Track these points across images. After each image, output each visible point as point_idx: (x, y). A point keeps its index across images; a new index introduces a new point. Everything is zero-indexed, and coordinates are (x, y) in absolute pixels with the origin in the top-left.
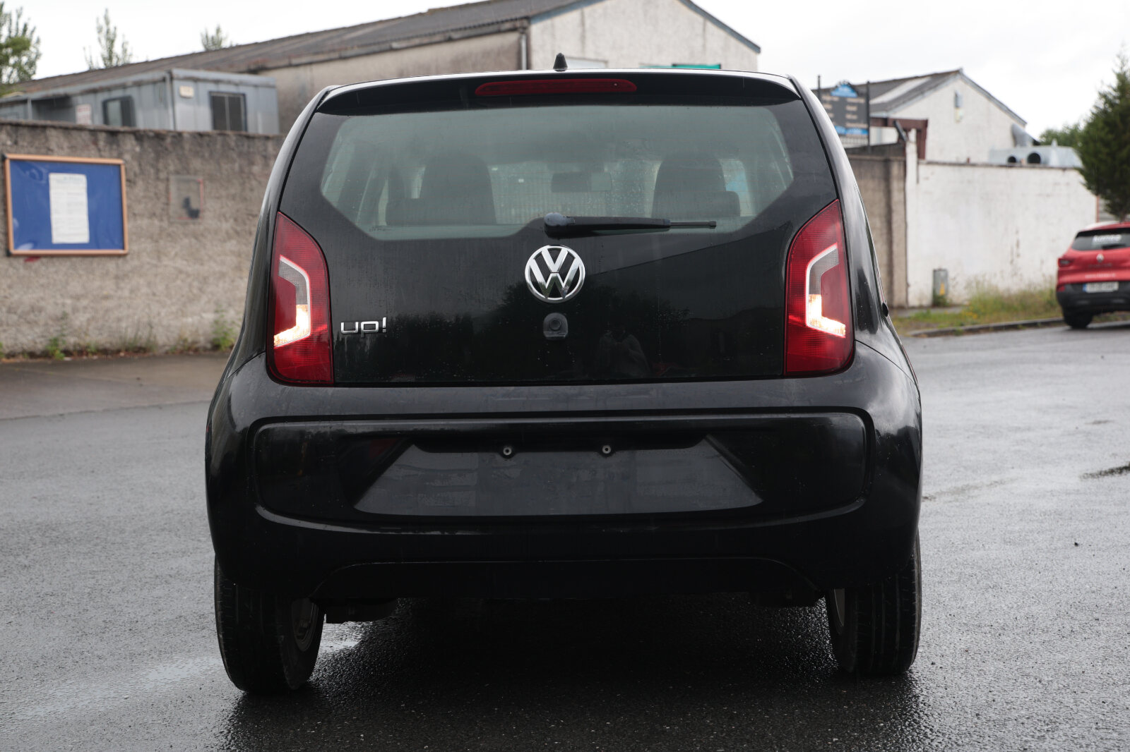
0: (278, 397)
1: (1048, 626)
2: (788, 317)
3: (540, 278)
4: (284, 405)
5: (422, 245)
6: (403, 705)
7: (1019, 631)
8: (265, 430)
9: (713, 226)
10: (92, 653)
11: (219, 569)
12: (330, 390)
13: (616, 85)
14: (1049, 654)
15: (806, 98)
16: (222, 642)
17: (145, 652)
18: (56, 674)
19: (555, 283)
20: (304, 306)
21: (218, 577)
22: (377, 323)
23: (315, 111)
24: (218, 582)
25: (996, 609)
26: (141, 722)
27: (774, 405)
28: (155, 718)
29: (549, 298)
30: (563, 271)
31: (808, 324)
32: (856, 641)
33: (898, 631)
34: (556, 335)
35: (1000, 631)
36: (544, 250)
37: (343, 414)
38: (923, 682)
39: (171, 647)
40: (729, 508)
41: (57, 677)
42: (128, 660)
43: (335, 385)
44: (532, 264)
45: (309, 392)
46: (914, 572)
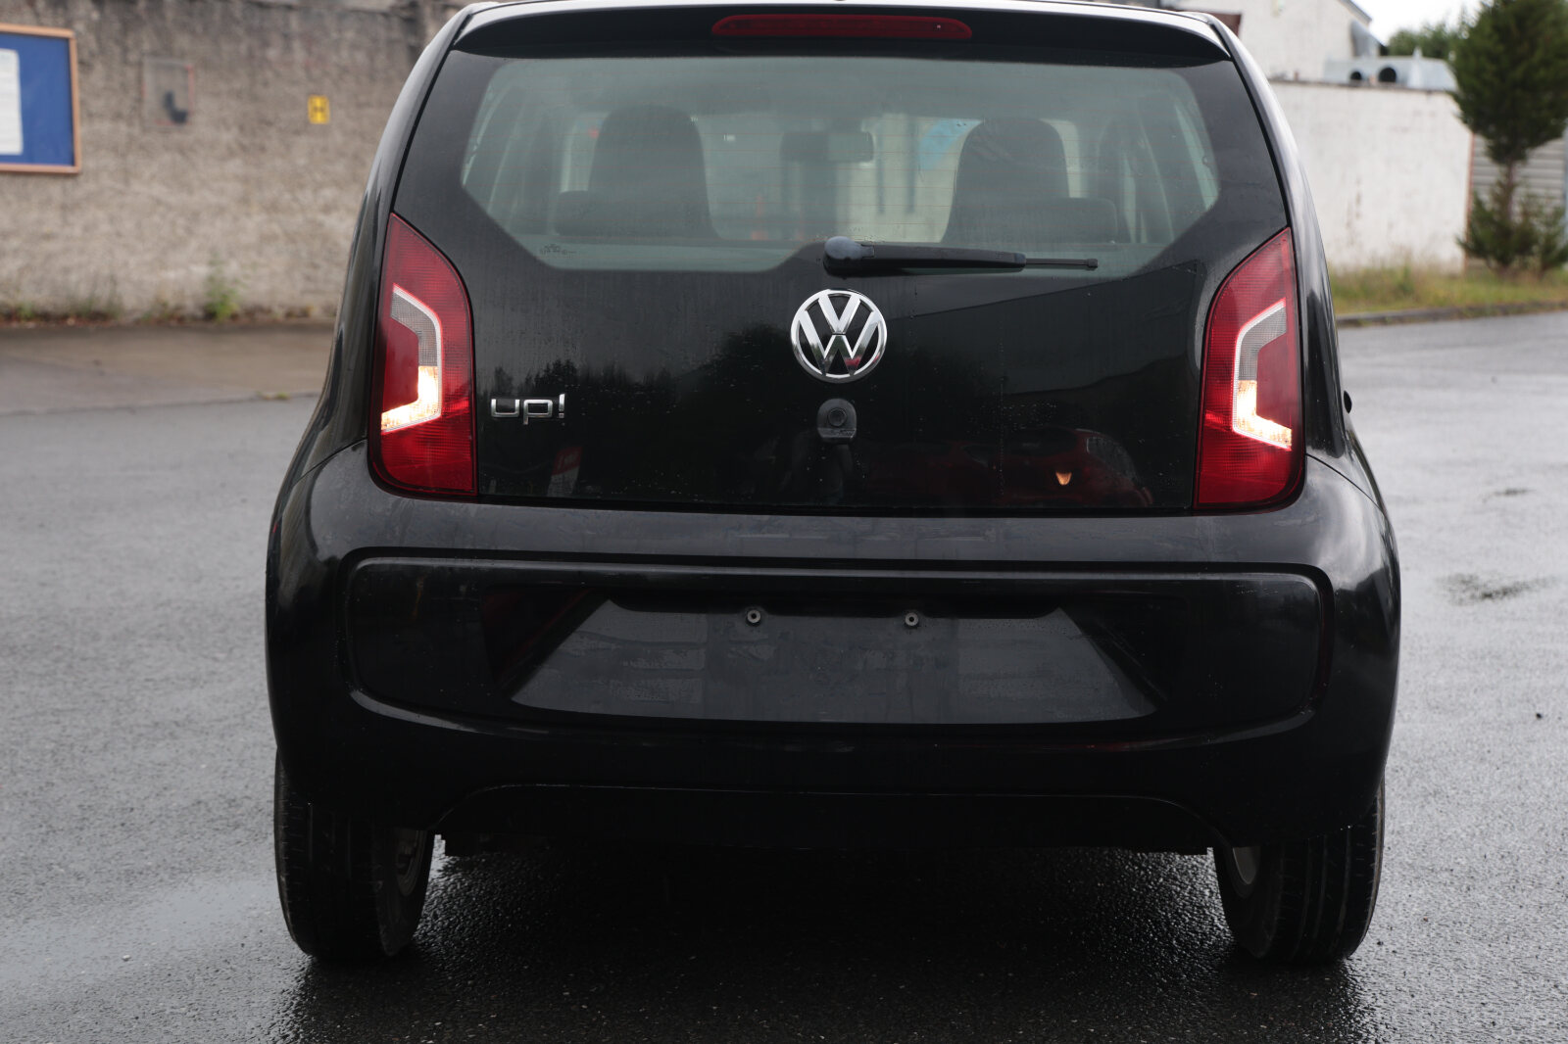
0: (388, 514)
1: (1539, 874)
2: (1204, 417)
3: (813, 339)
4: (397, 528)
5: (628, 280)
6: (567, 993)
7: (1496, 882)
8: (365, 567)
9: (1091, 265)
10: (66, 867)
11: (282, 776)
12: (473, 508)
13: (939, 27)
14: (1554, 930)
15: (1239, 58)
16: (285, 889)
17: (148, 868)
18: (11, 906)
19: (839, 351)
20: (431, 368)
21: (282, 789)
22: (550, 403)
23: (451, 47)
24: (282, 797)
25: (1450, 837)
26: (153, 1011)
27: (1182, 560)
28: (175, 1002)
29: (828, 375)
30: (853, 332)
31: (1237, 429)
32: (1276, 918)
33: (1344, 907)
34: (837, 434)
35: (1468, 882)
36: (823, 297)
37: (493, 548)
38: (1373, 979)
39: (189, 860)
40: (1103, 719)
41: (14, 912)
42: (124, 884)
43: (479, 499)
44: (802, 318)
45: (436, 509)
46: (1376, 817)
